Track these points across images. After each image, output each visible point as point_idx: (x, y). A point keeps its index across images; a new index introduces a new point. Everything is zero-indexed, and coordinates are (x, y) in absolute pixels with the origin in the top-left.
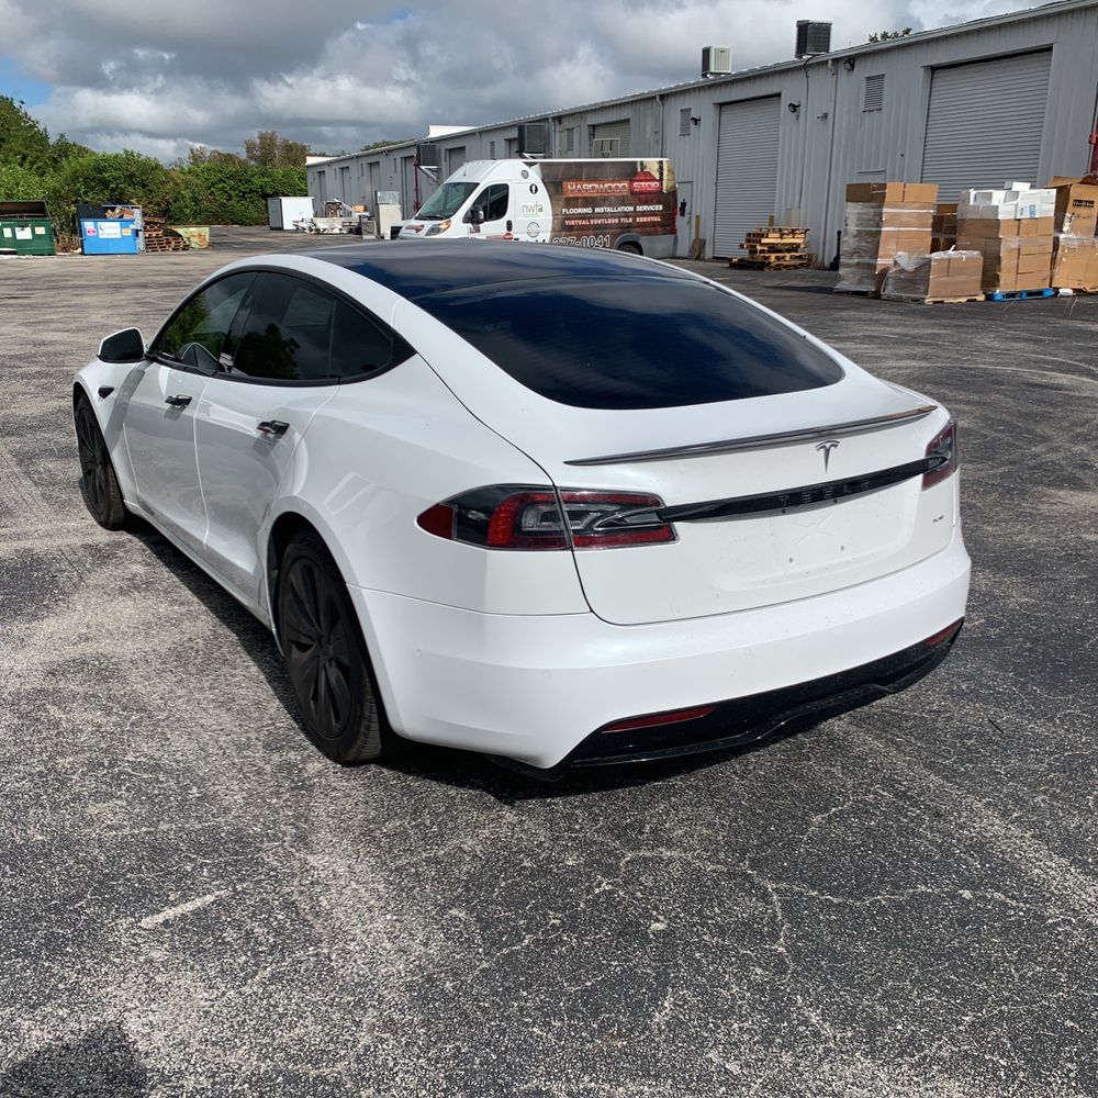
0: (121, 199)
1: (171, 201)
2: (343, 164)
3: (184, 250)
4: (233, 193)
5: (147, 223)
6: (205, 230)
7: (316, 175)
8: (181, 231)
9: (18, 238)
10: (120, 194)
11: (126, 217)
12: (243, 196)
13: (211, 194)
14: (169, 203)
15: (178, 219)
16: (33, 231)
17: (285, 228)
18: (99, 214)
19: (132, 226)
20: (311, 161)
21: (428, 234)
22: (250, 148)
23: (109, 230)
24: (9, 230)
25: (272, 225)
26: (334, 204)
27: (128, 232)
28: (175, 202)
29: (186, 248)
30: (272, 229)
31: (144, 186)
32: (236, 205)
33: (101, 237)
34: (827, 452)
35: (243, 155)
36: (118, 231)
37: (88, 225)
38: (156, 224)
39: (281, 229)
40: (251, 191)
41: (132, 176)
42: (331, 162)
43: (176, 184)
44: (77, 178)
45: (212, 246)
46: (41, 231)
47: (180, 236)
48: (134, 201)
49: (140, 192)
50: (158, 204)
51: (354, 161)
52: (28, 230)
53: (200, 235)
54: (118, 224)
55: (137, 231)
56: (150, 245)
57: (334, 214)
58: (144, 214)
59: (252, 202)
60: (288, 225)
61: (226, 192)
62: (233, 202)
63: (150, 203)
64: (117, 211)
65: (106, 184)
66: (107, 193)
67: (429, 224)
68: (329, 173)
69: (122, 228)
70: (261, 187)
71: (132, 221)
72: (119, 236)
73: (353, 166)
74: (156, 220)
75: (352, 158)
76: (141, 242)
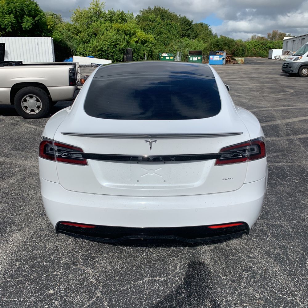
0: (221, 50)
1: (235, 50)
2: (294, 39)
3: (236, 64)
4: (261, 48)
5: (227, 56)
6: (243, 59)
7: (286, 43)
8: (236, 59)
9: (194, 60)
10: (222, 49)
11: (221, 55)
12: (264, 49)
13: (255, 48)
14: (235, 51)
15: (237, 55)
16: (197, 58)
17: (272, 58)
18: (215, 54)
19: (222, 57)
20: (285, 38)
21: (294, 60)
22: (269, 35)
23: (216, 58)
24: (192, 58)
25: (269, 57)
26: (287, 51)
27: (221, 59)
28: (237, 50)
29: (237, 63)
30: (269, 59)
31: (229, 46)
32: (261, 52)
33: (214, 60)
34: (151, 144)
35: (267, 37)
36: (218, 58)
37: (211, 57)
38: (229, 57)
39: (271, 59)
40: (267, 48)
41: (226, 43)
42: (291, 39)
43: (238, 46)
44: (212, 44)
45: (244, 63)
46: (199, 58)
47: (236, 60)
48: (225, 50)
49: (227, 48)
50: (231, 51)
51: (297, 38)
52: (196, 58)
53: (241, 60)
54: (219, 57)
55: (223, 58)
56: (227, 63)
57: (287, 54)
58: (227, 54)
59: (266, 51)
60: (273, 58)
61: (259, 48)
62: (260, 51)
63: (229, 51)
64: (219, 53)
65: (218, 45)
66: (218, 48)
67: (295, 57)
68: (290, 42)
69: (220, 57)
70: (270, 46)
71: (222, 56)
72: (218, 60)
73: (296, 39)
74: (230, 56)
75: (297, 37)
76: (224, 62)
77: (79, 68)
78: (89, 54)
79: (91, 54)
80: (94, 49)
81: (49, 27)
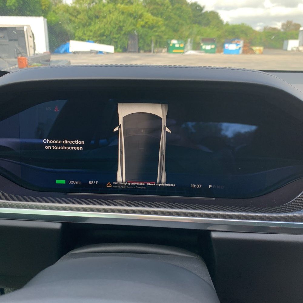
1: (253, 39)
3: (253, 54)
5: (245, 46)
8: (254, 48)
9: (206, 49)
10: (238, 36)
16: (211, 47)
17: (288, 50)
19: (239, 46)
20: (301, 29)
23: (232, 47)
24: (205, 46)
30: (283, 50)
33: (229, 49)
39: (286, 50)
46: (213, 47)
47: (253, 50)
49: (244, 36)
50: (249, 40)
53: (259, 50)
55: (240, 48)
56: (245, 52)
58: (244, 43)
63: (247, 40)
64: (236, 41)
69: (236, 46)
72: (235, 49)
76: (241, 51)
77: (31, 37)
78: (89, 39)
79: (92, 39)
80: (95, 33)
81: (44, 7)
